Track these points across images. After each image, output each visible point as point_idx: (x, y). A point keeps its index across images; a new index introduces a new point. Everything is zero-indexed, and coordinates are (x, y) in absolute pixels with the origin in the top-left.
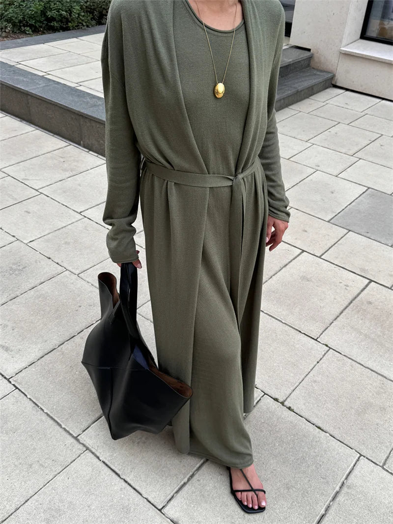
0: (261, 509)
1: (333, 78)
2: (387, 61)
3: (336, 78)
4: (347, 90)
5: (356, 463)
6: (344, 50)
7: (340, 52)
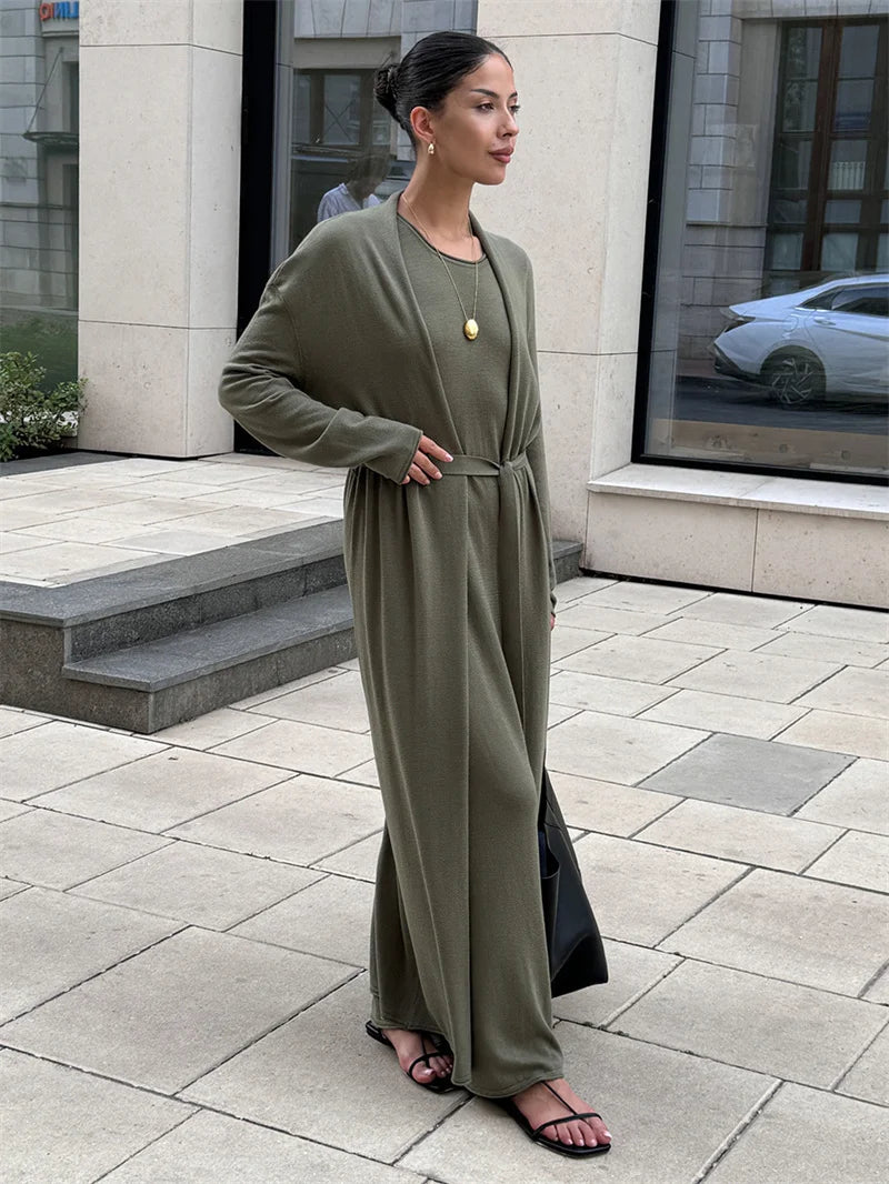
0: (603, 1148)
1: (580, 552)
2: (708, 500)
3: (588, 553)
4: (621, 578)
5: (776, 1091)
6: (597, 485)
7: (590, 491)
